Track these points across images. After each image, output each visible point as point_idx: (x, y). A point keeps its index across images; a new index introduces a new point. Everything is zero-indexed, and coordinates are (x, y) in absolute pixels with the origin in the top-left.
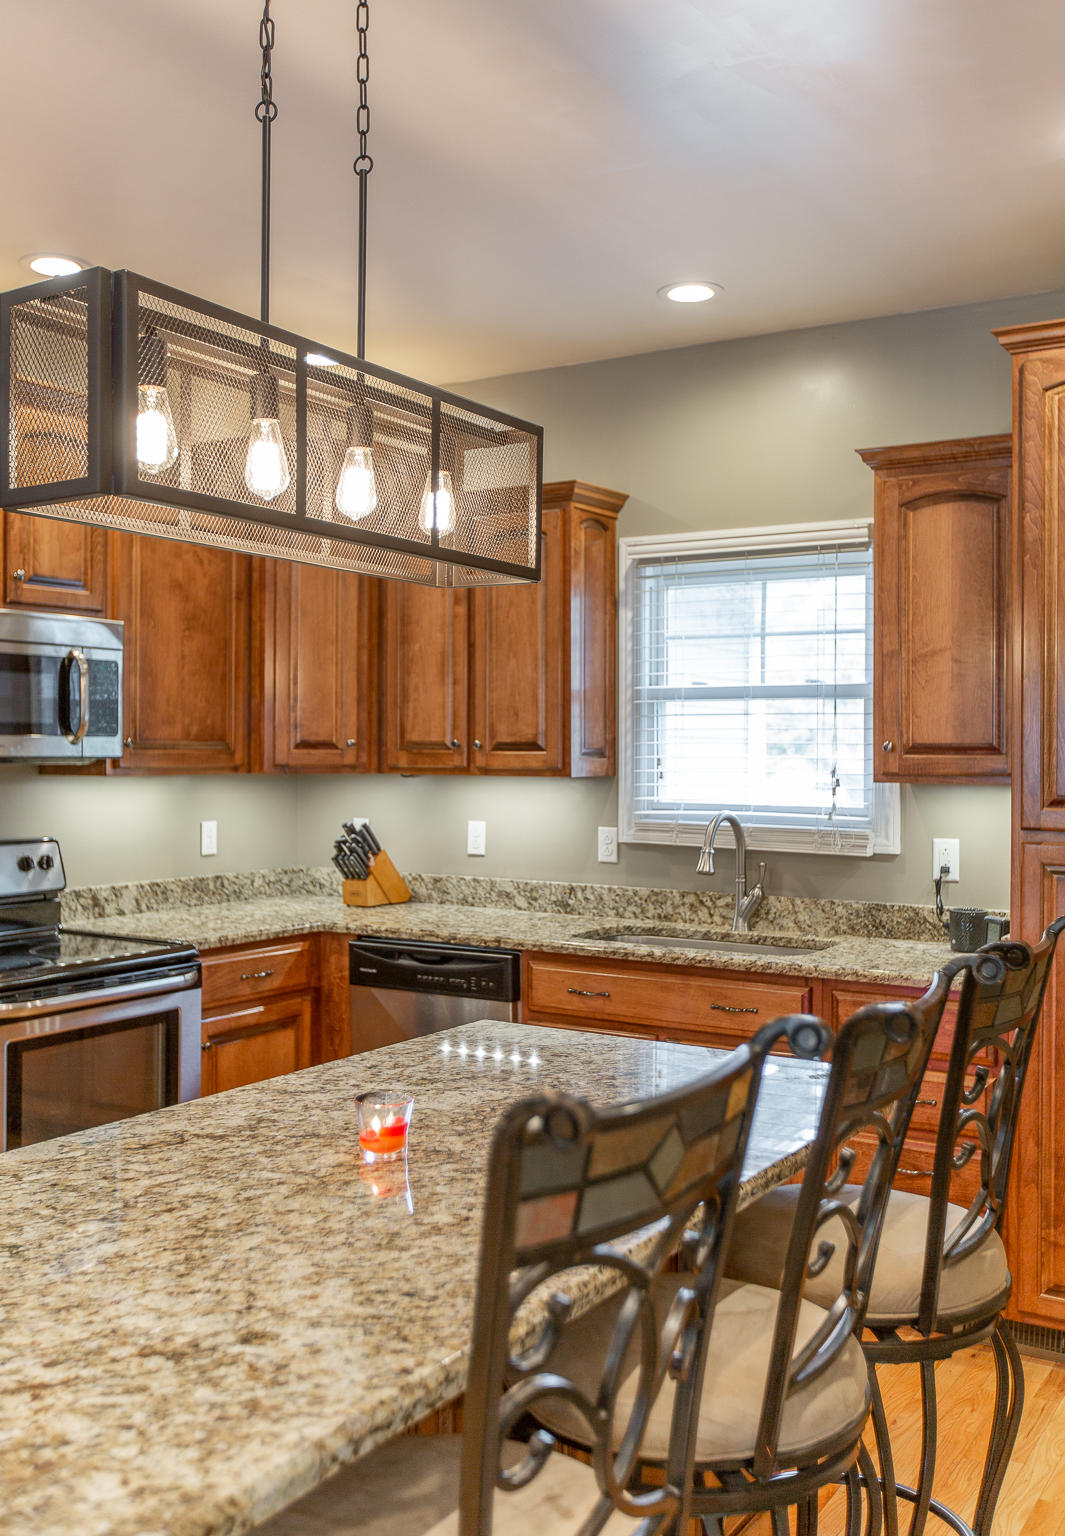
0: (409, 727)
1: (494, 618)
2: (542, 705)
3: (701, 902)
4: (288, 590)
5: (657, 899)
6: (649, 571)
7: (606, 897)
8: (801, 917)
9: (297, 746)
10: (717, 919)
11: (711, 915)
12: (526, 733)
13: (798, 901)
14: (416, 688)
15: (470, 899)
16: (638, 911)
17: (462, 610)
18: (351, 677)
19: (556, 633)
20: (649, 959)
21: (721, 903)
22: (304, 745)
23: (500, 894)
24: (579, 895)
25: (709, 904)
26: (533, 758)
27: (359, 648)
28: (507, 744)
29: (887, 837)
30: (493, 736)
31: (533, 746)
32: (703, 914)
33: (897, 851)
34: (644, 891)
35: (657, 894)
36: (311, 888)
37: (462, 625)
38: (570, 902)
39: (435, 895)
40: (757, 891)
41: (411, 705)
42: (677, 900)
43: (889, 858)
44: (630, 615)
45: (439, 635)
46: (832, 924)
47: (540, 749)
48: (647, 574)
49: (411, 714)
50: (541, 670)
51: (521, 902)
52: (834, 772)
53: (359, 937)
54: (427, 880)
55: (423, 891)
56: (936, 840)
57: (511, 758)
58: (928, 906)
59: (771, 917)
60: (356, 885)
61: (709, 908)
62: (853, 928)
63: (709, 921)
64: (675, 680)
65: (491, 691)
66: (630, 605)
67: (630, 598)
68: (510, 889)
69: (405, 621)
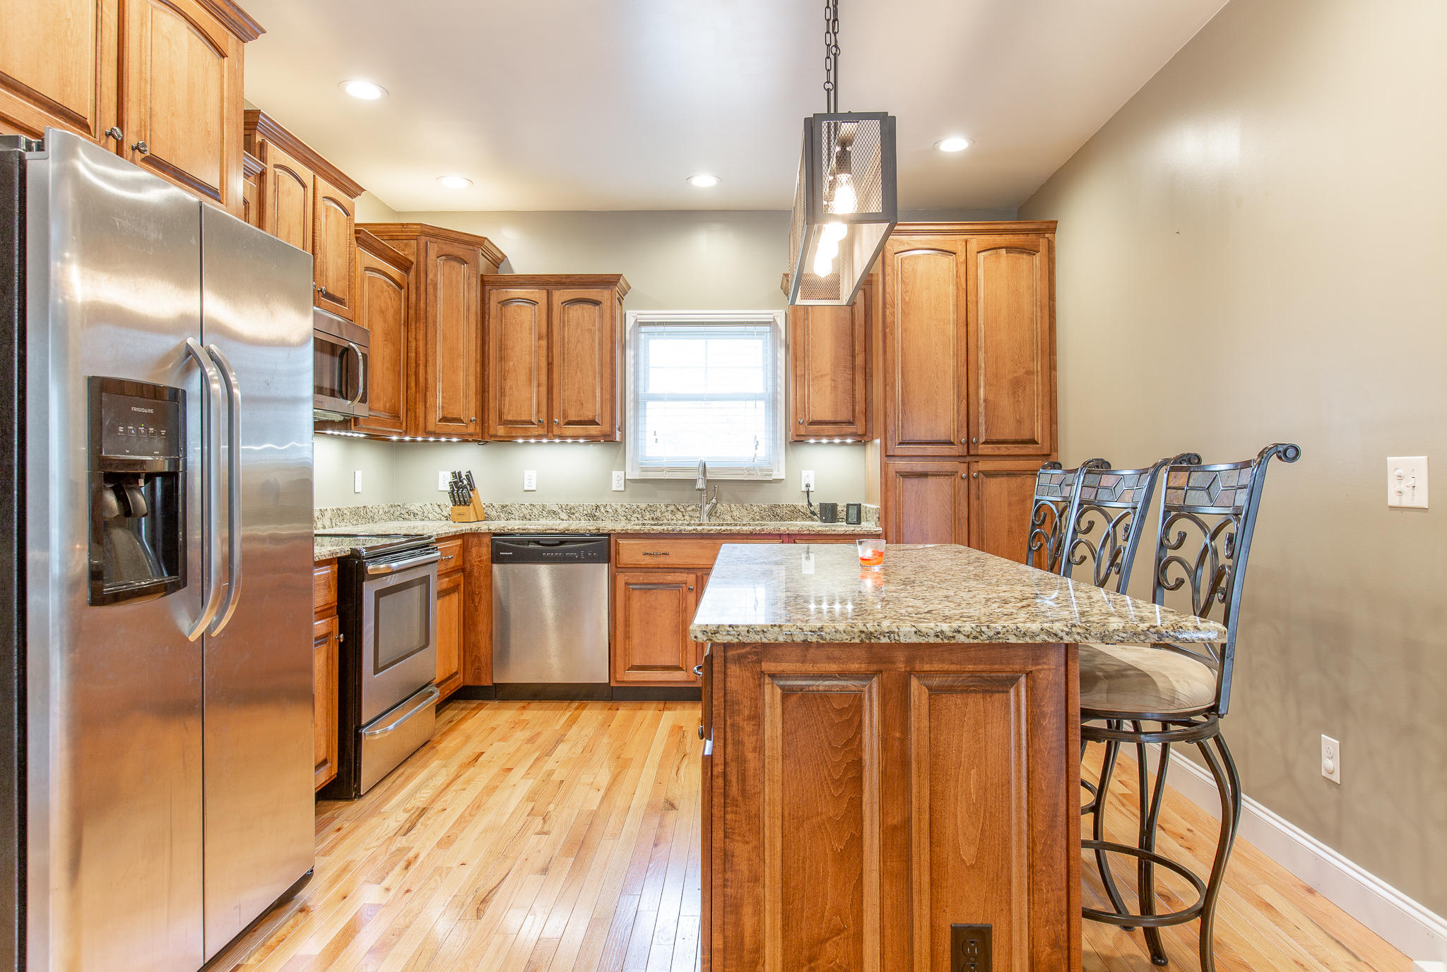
0: (505, 411)
1: (566, 349)
2: (598, 399)
3: (678, 509)
4: (435, 322)
5: (651, 509)
6: (643, 329)
7: (619, 510)
8: (734, 514)
9: (440, 421)
10: (687, 517)
11: (684, 516)
12: (588, 415)
13: (733, 505)
14: (511, 388)
15: (528, 517)
16: (639, 516)
17: (544, 343)
18: (472, 379)
19: (607, 358)
20: (694, 532)
21: (690, 509)
22: (444, 419)
23: (549, 512)
24: (602, 510)
25: (683, 510)
26: (593, 430)
27: (476, 361)
28: (575, 421)
29: (779, 471)
30: (565, 417)
31: (593, 422)
32: (679, 515)
33: (783, 477)
34: (643, 506)
35: (651, 506)
36: (407, 516)
37: (544, 352)
38: (596, 514)
39: (502, 515)
40: (714, 501)
41: (507, 399)
42: (664, 509)
43: (779, 481)
44: (632, 353)
45: (527, 357)
46: (751, 516)
47: (598, 424)
48: (643, 331)
49: (507, 404)
50: (598, 379)
51: (564, 516)
52: (755, 437)
53: (495, 534)
54: (496, 506)
55: (494, 513)
56: (803, 472)
57: (578, 429)
58: (802, 503)
59: (718, 515)
60: (462, 509)
61: (682, 512)
62: (762, 518)
63: (682, 519)
64: (652, 390)
65: (564, 391)
66: (632, 346)
67: (632, 344)
68: (556, 509)
69: (502, 347)
